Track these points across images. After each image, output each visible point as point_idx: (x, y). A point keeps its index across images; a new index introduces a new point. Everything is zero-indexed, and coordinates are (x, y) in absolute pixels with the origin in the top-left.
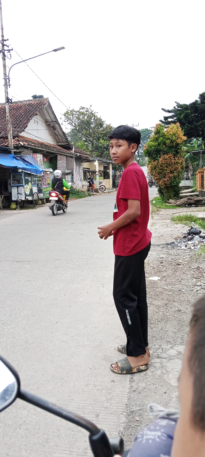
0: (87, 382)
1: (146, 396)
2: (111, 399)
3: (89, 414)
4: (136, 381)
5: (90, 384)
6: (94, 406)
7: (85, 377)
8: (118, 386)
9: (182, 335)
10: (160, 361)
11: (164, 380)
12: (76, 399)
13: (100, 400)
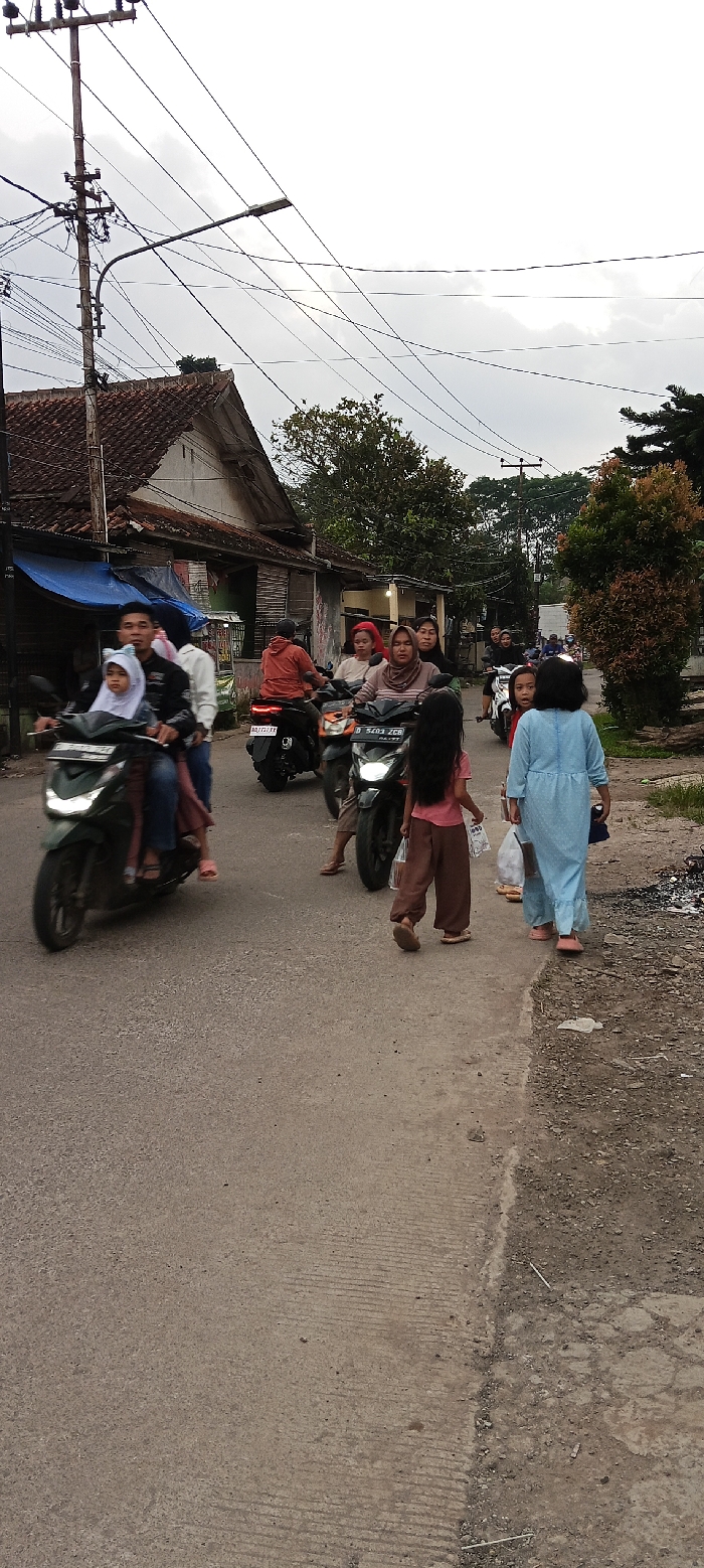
0: (321, 1425)
1: (537, 1491)
2: (406, 1497)
3: (322, 1553)
4: (499, 1429)
5: (333, 1435)
6: (343, 1522)
8: (434, 1445)
9: (672, 1254)
10: (587, 1353)
11: (603, 1429)
12: (280, 1493)
13: (364, 1501)
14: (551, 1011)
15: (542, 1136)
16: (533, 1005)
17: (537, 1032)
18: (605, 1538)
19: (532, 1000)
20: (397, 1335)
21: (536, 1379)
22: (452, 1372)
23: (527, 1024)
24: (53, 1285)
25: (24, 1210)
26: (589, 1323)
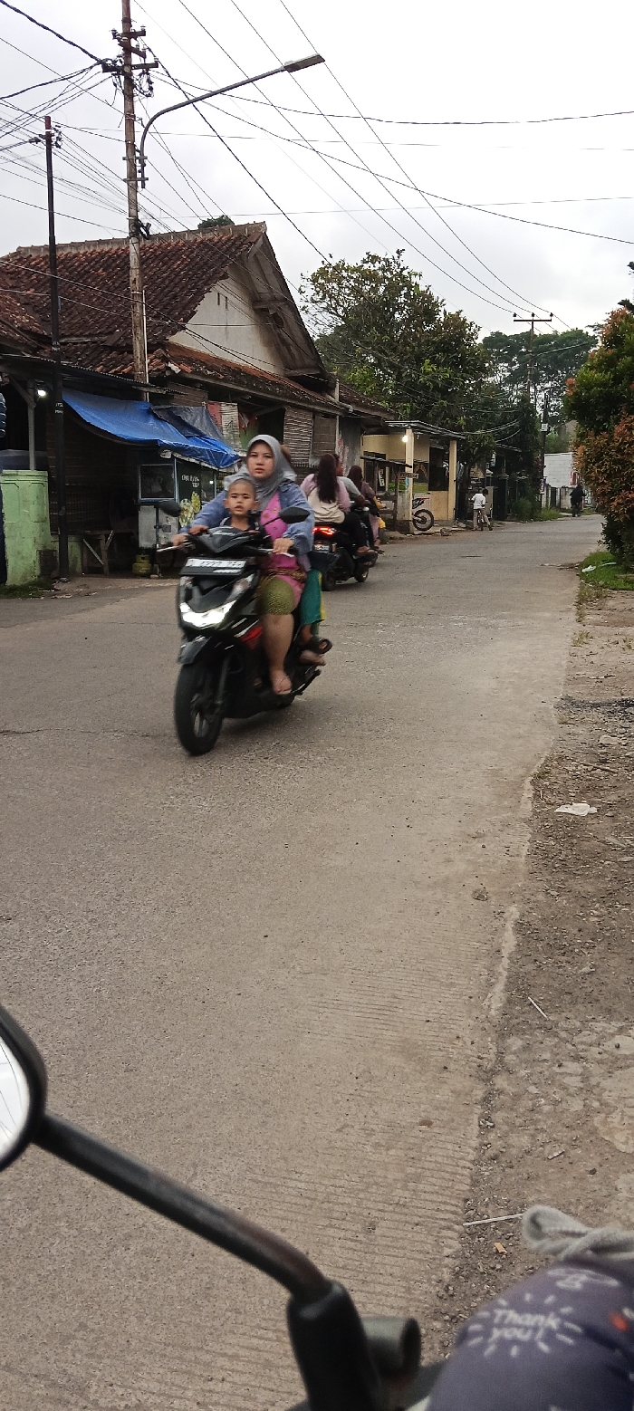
0: (342, 1119)
1: (533, 1178)
2: (417, 1178)
3: (344, 1219)
4: (500, 1129)
5: (353, 1127)
6: (361, 1196)
7: (338, 1102)
8: (442, 1138)
10: (580, 1070)
11: (594, 1131)
12: (306, 1171)
13: (380, 1180)
14: (550, 798)
15: (541, 897)
16: (533, 792)
17: (535, 813)
18: (595, 1217)
19: (532, 787)
20: (408, 1050)
21: (533, 1090)
22: (459, 1081)
23: (527, 808)
24: (106, 1002)
25: (81, 942)
26: (581, 1047)
